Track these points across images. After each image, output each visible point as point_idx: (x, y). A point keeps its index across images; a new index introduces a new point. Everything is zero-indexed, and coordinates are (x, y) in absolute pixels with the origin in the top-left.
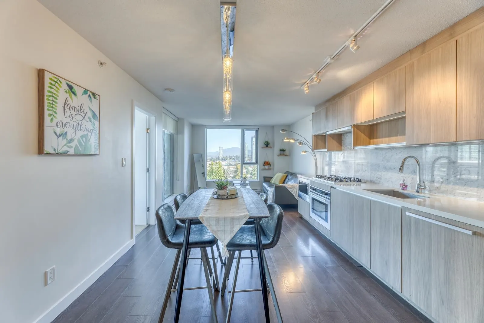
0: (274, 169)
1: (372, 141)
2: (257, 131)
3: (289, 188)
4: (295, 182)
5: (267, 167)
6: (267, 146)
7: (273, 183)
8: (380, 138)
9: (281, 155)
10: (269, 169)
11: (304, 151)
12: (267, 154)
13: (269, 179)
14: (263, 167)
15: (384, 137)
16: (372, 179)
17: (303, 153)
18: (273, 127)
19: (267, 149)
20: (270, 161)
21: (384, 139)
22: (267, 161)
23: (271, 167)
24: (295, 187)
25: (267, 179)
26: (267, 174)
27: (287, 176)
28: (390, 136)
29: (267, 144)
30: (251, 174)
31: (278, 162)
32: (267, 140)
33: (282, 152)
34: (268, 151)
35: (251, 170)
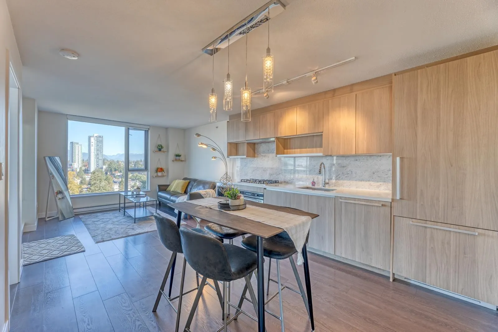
0: (168, 176)
1: (285, 151)
2: (146, 132)
3: (204, 194)
4: (204, 188)
5: (160, 174)
6: (160, 150)
7: (172, 191)
8: (292, 149)
9: (176, 160)
10: (163, 176)
11: (214, 157)
12: (159, 159)
13: (165, 188)
14: (155, 174)
15: (296, 149)
16: (285, 180)
17: (213, 159)
18: (167, 129)
19: (160, 153)
20: (163, 167)
21: (296, 150)
22: (160, 167)
23: (165, 174)
24: (208, 193)
25: (161, 187)
26: (163, 182)
27: (189, 183)
28: (301, 148)
29: (160, 148)
30: (89, 184)
31: (173, 168)
32: (159, 143)
33: (178, 158)
34: (160, 155)
35: (89, 179)
